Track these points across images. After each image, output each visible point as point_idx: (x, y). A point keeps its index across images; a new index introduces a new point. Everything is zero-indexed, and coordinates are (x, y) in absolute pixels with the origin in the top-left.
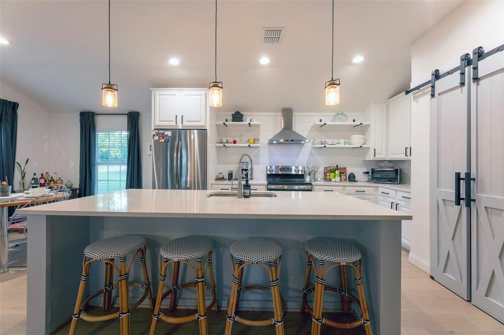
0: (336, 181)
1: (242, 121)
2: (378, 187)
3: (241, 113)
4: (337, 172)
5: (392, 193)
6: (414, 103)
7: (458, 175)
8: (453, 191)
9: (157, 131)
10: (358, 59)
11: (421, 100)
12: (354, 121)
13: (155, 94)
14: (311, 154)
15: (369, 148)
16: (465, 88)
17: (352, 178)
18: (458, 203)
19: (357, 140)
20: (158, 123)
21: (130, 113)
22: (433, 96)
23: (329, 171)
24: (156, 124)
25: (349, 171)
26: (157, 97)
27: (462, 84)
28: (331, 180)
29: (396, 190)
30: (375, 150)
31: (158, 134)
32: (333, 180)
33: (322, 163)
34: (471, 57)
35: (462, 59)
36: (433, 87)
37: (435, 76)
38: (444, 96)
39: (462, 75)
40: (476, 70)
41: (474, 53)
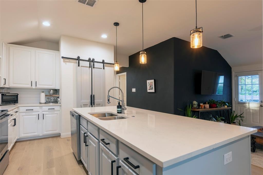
7: (91, 95)
8: (90, 101)
27: (90, 67)
30: (5, 79)
35: (90, 59)
36: (79, 63)
37: (78, 59)
38: (83, 68)
39: (90, 64)
40: (94, 65)
41: (93, 60)
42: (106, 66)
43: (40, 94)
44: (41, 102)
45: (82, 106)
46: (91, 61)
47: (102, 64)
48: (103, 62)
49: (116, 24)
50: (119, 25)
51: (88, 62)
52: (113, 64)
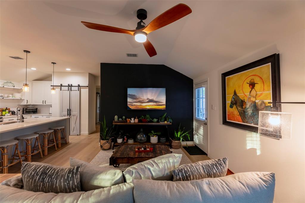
0: (8, 116)
2: (31, 116)
4: (8, 111)
5: (40, 117)
7: (68, 109)
8: (67, 113)
10: (34, 69)
12: (14, 87)
16: (69, 91)
17: (13, 113)
18: (68, 115)
19: (17, 96)
22: (61, 90)
25: (11, 110)
27: (68, 90)
28: (5, 115)
29: (42, 116)
30: (27, 101)
32: (6, 115)
34: (70, 85)
35: (69, 85)
36: (61, 88)
37: (61, 86)
38: (64, 91)
39: (68, 88)
40: (71, 88)
41: (71, 85)
42: (82, 88)
43: (50, 108)
44: (50, 113)
45: (63, 116)
46: (70, 86)
47: (77, 87)
48: (79, 86)
50: (55, 63)
51: (68, 87)
52: (87, 86)
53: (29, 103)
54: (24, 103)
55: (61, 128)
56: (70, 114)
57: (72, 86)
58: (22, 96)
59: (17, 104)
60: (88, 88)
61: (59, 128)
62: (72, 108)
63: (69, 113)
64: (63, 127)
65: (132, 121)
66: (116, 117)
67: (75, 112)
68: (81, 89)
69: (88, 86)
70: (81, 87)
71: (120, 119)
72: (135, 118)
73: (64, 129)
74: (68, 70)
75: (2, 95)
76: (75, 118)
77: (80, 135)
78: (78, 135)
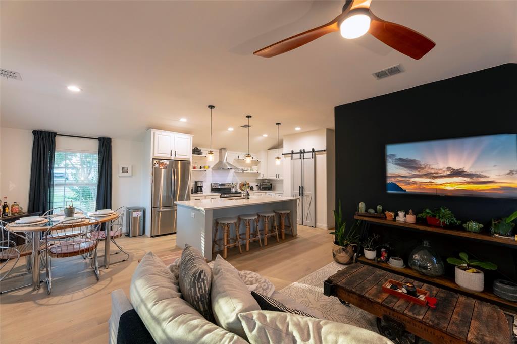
1: (201, 154)
2: (266, 192)
3: (199, 149)
4: (247, 186)
5: (273, 194)
6: (284, 159)
7: (300, 187)
8: (299, 192)
9: (157, 161)
10: (265, 135)
11: (287, 158)
12: (253, 158)
13: (154, 133)
14: (234, 176)
15: (260, 173)
16: (301, 160)
17: (252, 188)
18: (300, 195)
19: (255, 169)
20: (157, 155)
21: (104, 138)
22: (292, 159)
23: (243, 185)
24: (155, 155)
25: (251, 184)
26: (156, 136)
30: (263, 174)
31: (158, 163)
33: (239, 180)
35: (301, 151)
36: (292, 156)
37: (293, 153)
38: (295, 160)
39: (300, 156)
40: (303, 155)
41: (304, 150)
44: (283, 190)
46: (302, 152)
47: (311, 154)
48: (313, 151)
49: (278, 124)
50: (280, 124)
51: (299, 154)
52: (324, 151)
53: (264, 178)
54: (260, 177)
55: (285, 212)
56: (303, 194)
57: (304, 152)
58: (258, 168)
59: (255, 178)
60: (325, 152)
61: (283, 212)
62: (306, 186)
63: (301, 193)
64: (288, 212)
65: (401, 217)
66: (362, 205)
67: (309, 191)
68: (317, 156)
69: (325, 149)
70: (317, 153)
71: (371, 211)
72: (407, 213)
73: (288, 214)
74: (298, 129)
75: (243, 168)
76: (309, 199)
77: (315, 227)
78: (312, 227)
